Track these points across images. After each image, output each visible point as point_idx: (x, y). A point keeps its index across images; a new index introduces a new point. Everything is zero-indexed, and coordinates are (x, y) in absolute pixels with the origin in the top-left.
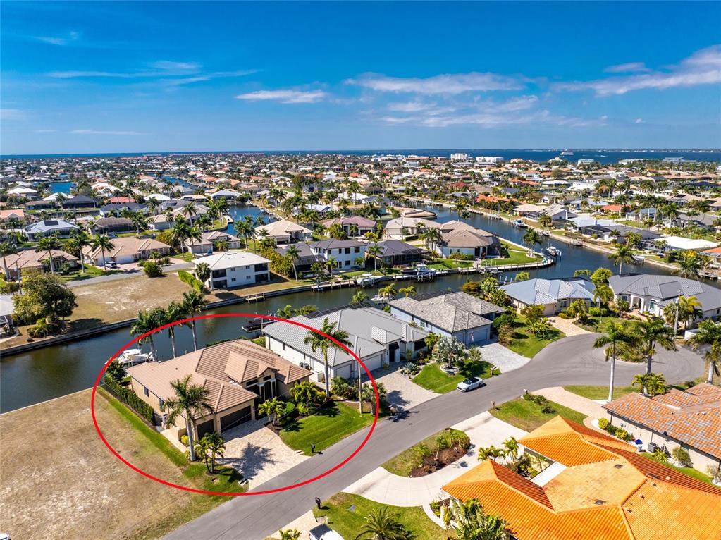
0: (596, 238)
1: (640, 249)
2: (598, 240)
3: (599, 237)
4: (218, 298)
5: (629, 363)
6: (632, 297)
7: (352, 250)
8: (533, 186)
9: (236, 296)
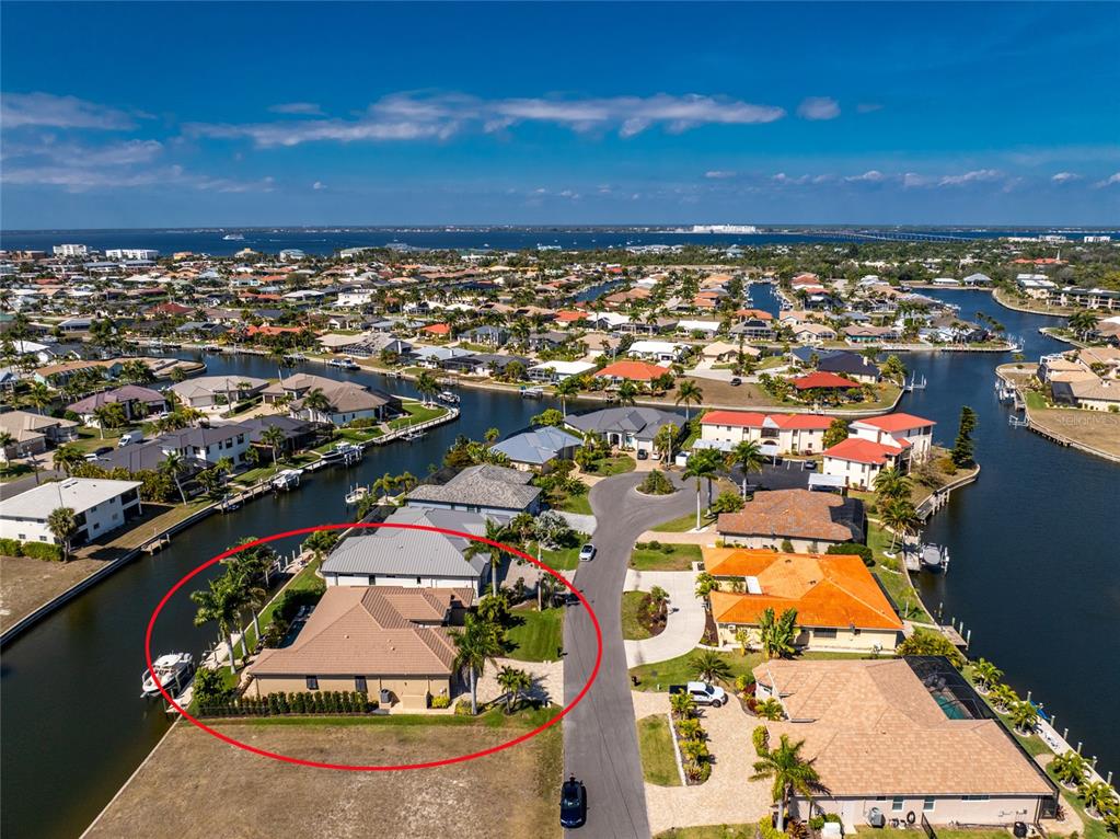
0: (466, 373)
1: (527, 379)
2: (470, 374)
3: (469, 371)
4: (100, 562)
5: (665, 496)
6: (609, 434)
7: (235, 440)
8: (275, 301)
9: (122, 552)
